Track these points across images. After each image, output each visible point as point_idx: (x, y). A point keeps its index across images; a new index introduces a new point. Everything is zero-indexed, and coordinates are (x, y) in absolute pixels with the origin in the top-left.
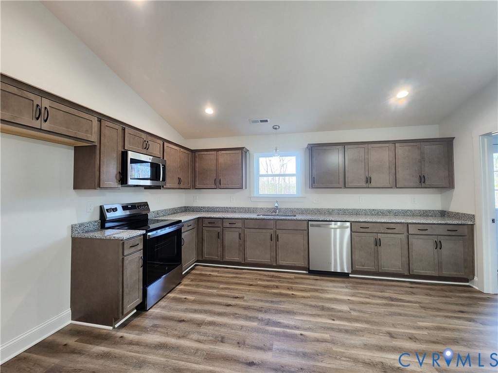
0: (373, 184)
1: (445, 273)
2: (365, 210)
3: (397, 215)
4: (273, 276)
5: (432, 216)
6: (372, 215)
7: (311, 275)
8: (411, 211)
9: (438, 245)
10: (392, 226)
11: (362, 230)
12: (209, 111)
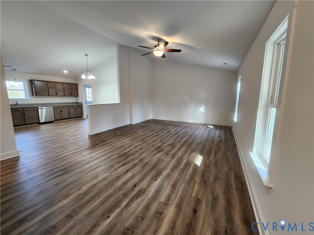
0: (58, 95)
1: (77, 116)
9: (76, 110)
11: (57, 108)
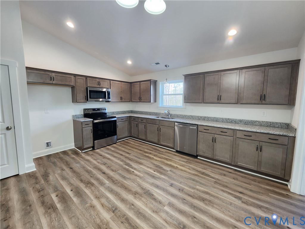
0: (222, 101)
1: (263, 170)
2: (222, 119)
3: (247, 124)
4: (156, 149)
5: (278, 127)
6: (227, 122)
7: (177, 153)
8: (259, 122)
9: (259, 149)
10: (225, 131)
11: (205, 131)
12: (129, 62)
